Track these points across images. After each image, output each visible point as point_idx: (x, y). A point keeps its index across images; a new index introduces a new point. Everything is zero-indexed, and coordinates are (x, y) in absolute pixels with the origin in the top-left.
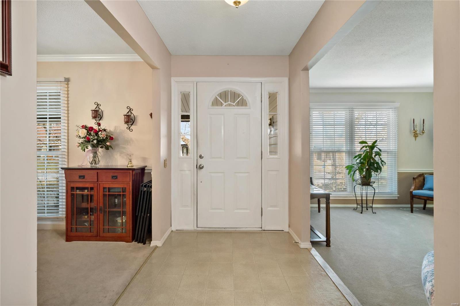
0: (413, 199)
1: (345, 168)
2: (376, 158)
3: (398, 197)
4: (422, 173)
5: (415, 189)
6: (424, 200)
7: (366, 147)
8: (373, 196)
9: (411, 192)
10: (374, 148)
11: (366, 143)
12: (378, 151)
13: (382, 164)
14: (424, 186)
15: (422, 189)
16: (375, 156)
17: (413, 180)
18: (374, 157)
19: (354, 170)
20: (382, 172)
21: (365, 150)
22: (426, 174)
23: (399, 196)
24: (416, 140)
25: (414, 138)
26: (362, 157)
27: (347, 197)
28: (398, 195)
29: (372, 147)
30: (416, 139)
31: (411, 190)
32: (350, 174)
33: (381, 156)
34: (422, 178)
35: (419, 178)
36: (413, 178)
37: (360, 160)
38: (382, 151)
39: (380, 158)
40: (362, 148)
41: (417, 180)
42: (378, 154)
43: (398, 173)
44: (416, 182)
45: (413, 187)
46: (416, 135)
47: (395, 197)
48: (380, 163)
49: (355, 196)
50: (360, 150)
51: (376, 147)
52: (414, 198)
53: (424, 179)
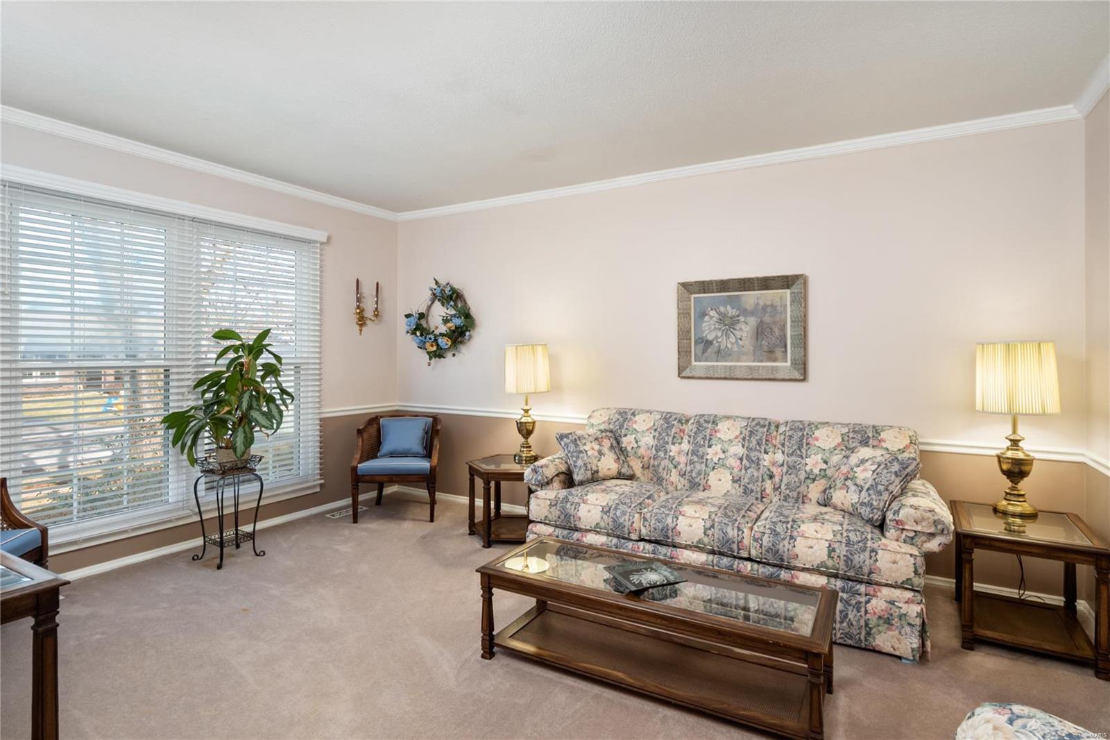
0: (358, 486)
1: (161, 423)
2: (268, 382)
3: (321, 485)
4: (374, 416)
5: (361, 461)
6: (377, 485)
7: (236, 351)
8: (258, 497)
9: (355, 469)
10: (262, 353)
11: (236, 336)
12: (274, 361)
13: (282, 399)
14: (381, 448)
15: (376, 457)
16: (263, 378)
17: (358, 437)
18: (259, 380)
19: (195, 429)
20: (285, 422)
21: (234, 360)
22: (382, 417)
23: (323, 481)
24: (362, 332)
25: (358, 327)
26: (223, 381)
27: (170, 521)
28: (321, 479)
29: (256, 349)
30: (361, 330)
31: (354, 464)
32: (180, 443)
33: (280, 376)
34: (375, 427)
35: (370, 427)
36: (356, 432)
37: (216, 394)
38: (283, 361)
39: (277, 381)
40: (220, 355)
41: (365, 435)
42: (271, 370)
43: (321, 420)
44: (363, 441)
45: (358, 456)
46: (362, 320)
47: (314, 487)
48: (277, 397)
49: (197, 510)
50: (217, 359)
51: (267, 350)
52: (359, 484)
53: (379, 430)
